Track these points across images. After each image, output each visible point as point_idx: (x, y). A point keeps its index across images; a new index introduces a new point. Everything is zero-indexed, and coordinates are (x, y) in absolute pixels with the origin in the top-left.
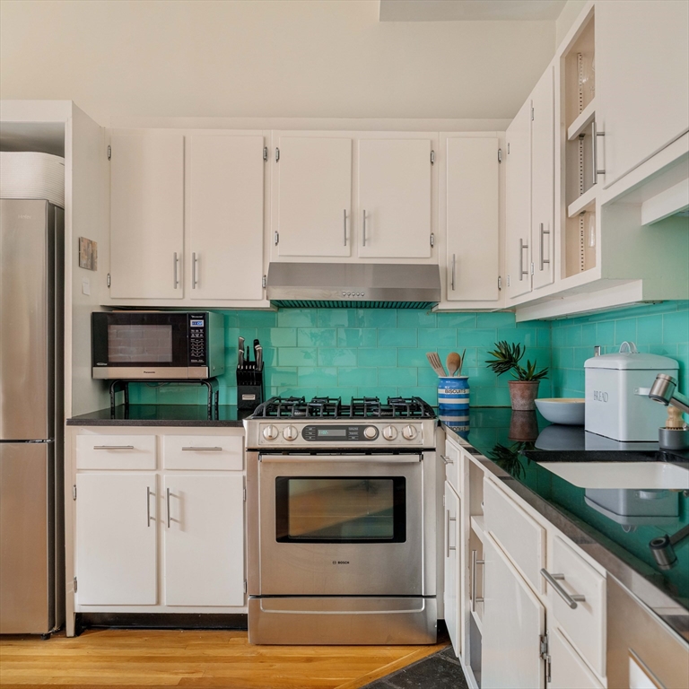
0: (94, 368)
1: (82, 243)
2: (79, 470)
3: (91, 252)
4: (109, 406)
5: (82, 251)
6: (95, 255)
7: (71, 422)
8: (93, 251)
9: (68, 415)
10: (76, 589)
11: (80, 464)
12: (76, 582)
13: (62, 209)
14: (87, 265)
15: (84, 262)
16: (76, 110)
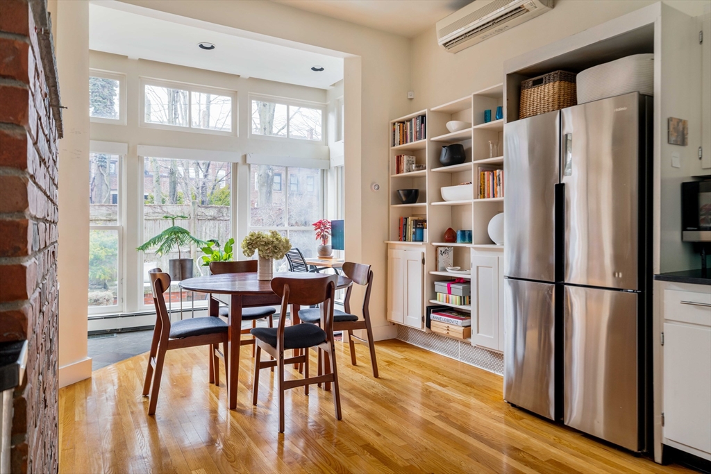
0: (684, 232)
1: (671, 123)
2: (667, 320)
3: (681, 129)
4: (700, 267)
5: (671, 129)
6: (685, 132)
7: (658, 278)
8: (684, 129)
9: (657, 270)
10: (663, 424)
11: (667, 315)
12: (663, 417)
13: (651, 97)
14: (676, 141)
15: (673, 139)
16: (665, 8)
